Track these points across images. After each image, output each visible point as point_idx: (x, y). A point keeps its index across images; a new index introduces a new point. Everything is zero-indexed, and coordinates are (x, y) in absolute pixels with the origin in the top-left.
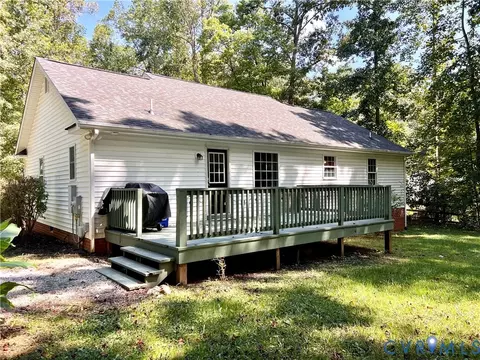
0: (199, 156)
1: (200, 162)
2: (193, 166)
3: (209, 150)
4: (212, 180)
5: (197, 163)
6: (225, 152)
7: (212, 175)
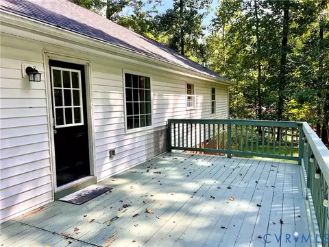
0: (31, 72)
1: (34, 85)
2: (18, 94)
3: (52, 63)
4: (60, 122)
5: (26, 87)
6: (81, 68)
7: (59, 112)
